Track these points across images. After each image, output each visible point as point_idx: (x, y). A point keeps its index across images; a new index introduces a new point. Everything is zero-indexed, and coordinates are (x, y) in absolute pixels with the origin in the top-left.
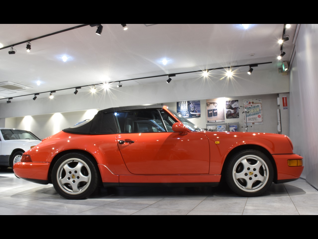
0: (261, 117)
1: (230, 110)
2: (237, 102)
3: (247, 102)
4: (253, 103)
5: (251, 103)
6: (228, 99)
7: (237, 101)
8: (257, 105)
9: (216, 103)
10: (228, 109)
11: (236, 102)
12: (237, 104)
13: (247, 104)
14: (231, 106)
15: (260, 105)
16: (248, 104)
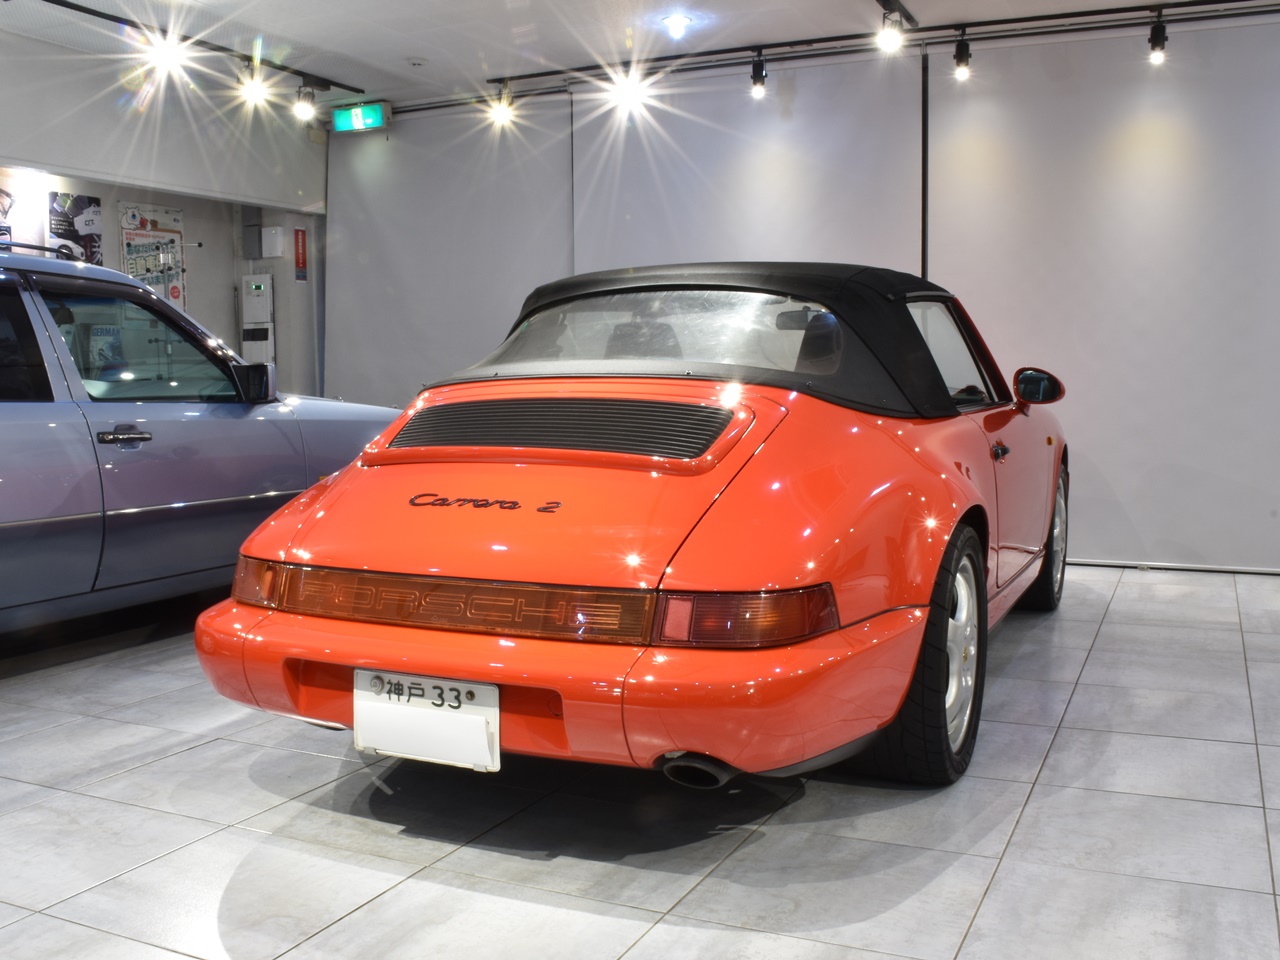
0: (181, 297)
1: (69, 243)
2: (96, 209)
3: (134, 216)
4: (154, 224)
5: (149, 226)
6: (59, 184)
7: (94, 201)
8: (168, 236)
9: (8, 195)
10: (60, 236)
11: (92, 209)
12: (96, 219)
13: (132, 227)
14: (71, 224)
15: (176, 237)
16: (138, 229)
